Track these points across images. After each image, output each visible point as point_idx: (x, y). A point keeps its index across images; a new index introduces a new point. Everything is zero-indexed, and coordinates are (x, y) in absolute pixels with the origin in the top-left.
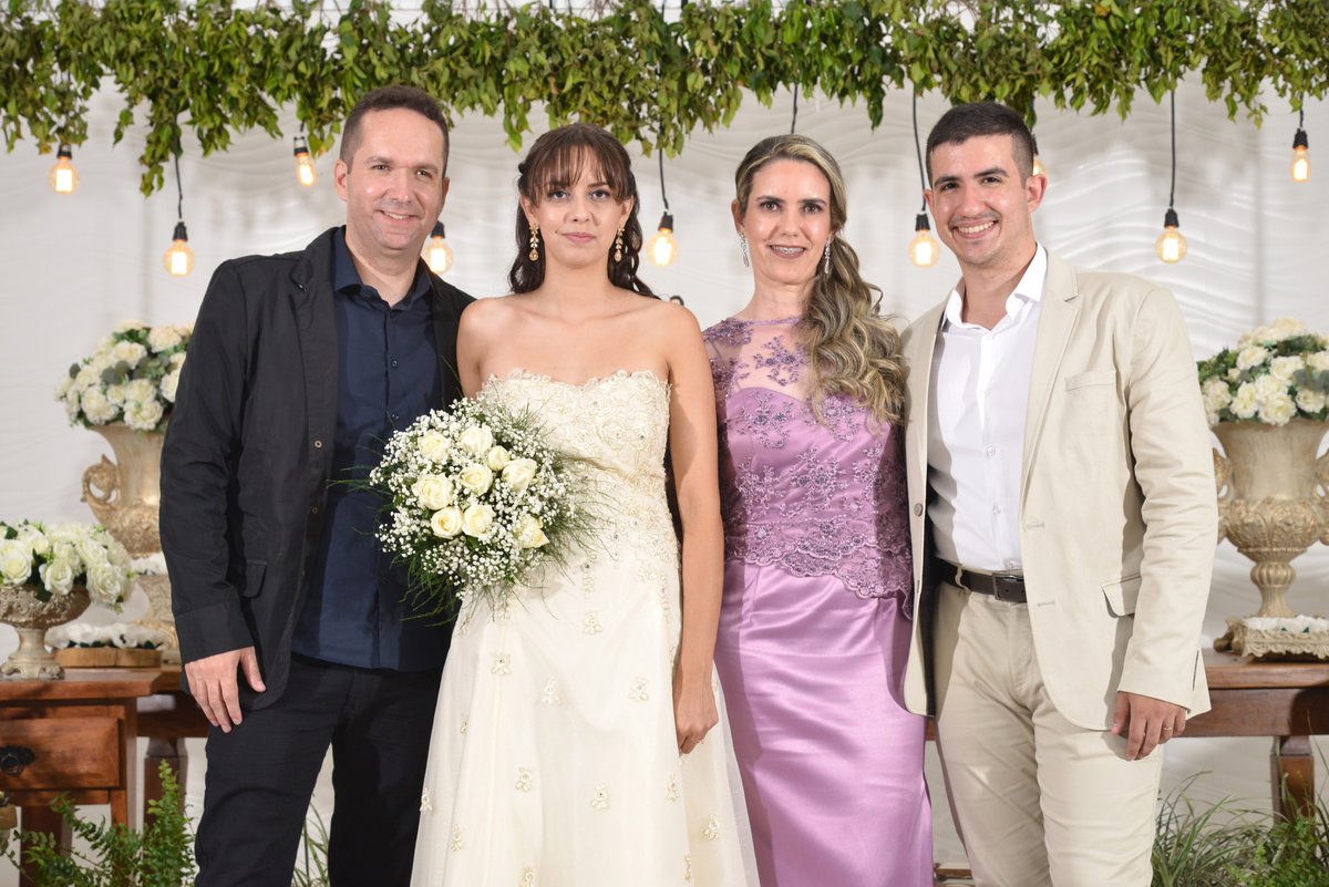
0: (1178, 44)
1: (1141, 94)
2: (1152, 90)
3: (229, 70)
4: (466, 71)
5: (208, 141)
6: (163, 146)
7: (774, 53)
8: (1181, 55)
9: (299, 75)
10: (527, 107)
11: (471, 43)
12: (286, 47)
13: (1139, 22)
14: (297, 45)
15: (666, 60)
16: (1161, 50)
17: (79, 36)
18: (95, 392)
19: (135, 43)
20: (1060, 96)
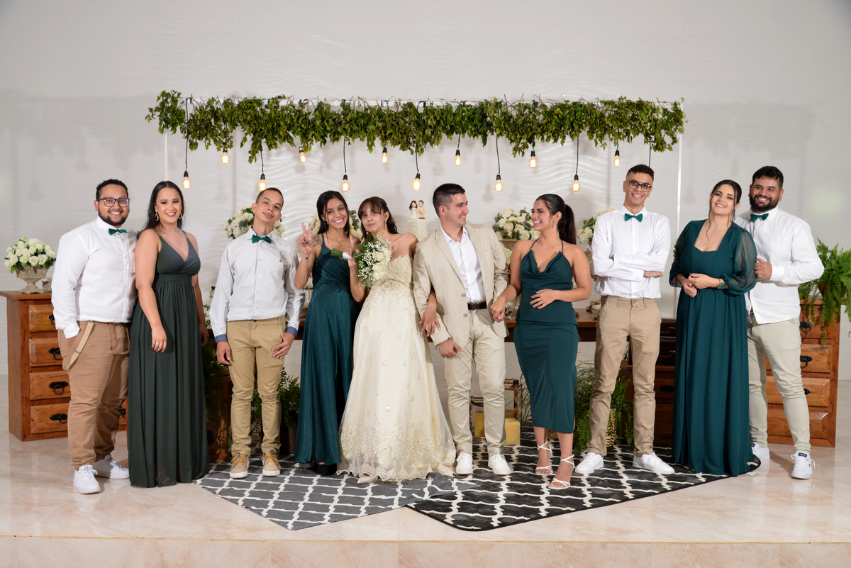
0: (580, 123)
1: (568, 138)
2: (572, 137)
3: (279, 125)
4: (355, 128)
5: (270, 147)
6: (256, 148)
7: (453, 124)
8: (581, 126)
9: (301, 128)
10: (374, 139)
11: (357, 119)
12: (298, 119)
13: (568, 116)
14: (301, 119)
15: (419, 125)
16: (574, 125)
17: (231, 114)
18: (237, 229)
19: (249, 117)
20: (543, 138)
